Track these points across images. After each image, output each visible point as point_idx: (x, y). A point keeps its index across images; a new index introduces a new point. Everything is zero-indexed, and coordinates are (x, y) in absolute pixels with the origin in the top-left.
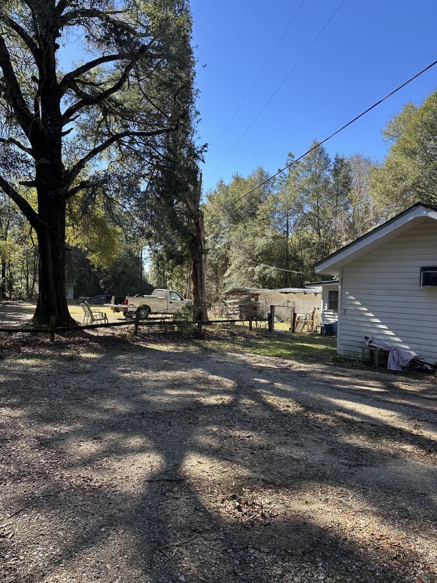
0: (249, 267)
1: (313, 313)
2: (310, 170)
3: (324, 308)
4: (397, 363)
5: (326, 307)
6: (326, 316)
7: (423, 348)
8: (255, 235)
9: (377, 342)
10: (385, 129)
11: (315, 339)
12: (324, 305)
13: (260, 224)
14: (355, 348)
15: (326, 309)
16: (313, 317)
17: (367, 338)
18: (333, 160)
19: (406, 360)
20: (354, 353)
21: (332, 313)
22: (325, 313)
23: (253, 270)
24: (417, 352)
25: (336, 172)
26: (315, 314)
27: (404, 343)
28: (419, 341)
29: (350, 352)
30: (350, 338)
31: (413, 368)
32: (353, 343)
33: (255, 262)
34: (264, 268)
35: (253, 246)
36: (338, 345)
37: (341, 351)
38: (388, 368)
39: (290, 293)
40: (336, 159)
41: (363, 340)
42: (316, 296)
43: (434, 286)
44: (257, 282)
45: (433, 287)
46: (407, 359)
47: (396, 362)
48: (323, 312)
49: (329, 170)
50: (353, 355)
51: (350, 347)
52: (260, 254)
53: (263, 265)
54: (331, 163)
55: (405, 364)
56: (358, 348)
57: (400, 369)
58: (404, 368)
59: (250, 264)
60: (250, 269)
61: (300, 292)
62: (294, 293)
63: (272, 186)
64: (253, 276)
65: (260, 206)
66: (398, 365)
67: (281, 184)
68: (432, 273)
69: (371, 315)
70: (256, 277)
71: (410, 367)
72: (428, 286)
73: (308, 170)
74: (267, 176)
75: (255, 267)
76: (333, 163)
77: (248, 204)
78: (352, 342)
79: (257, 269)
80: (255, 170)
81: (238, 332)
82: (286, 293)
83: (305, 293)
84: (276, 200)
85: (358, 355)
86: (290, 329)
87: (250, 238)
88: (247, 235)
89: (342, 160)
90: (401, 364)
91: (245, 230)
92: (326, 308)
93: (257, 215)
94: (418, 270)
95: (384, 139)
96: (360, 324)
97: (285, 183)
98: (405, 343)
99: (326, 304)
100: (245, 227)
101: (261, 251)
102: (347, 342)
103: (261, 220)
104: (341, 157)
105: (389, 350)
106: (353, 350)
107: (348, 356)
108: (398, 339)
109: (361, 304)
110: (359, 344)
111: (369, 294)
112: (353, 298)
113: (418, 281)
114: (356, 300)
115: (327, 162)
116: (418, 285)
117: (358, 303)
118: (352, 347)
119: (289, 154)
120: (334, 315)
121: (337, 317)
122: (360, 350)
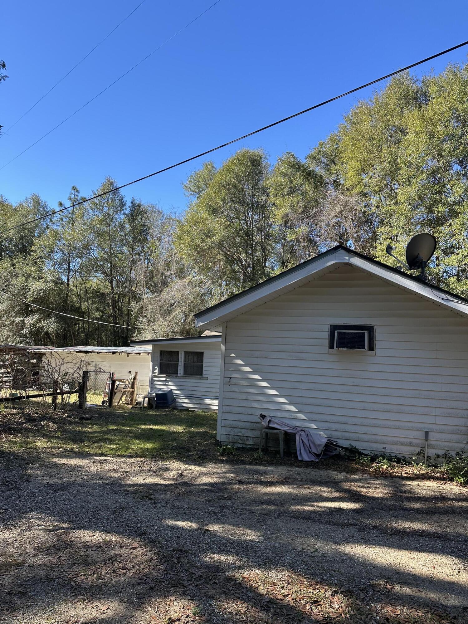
0: (16, 317)
1: (134, 379)
2: (102, 210)
3: (153, 372)
4: (309, 450)
5: (157, 371)
6: (156, 383)
7: (334, 426)
8: (28, 276)
9: (276, 421)
10: (187, 183)
11: (149, 415)
12: (154, 369)
13: (35, 262)
14: (243, 431)
15: (156, 374)
16: (133, 383)
17: (263, 417)
18: (129, 204)
19: (319, 445)
20: (242, 438)
21: (164, 379)
22: (154, 379)
23: (23, 322)
24: (326, 432)
25: (132, 217)
26: (136, 381)
27: (310, 420)
28: (328, 418)
29: (236, 437)
30: (236, 417)
31: (328, 455)
32: (240, 424)
33: (26, 311)
34: (39, 320)
35: (25, 290)
36: (219, 427)
37: (223, 436)
38: (300, 458)
39: (91, 352)
40: (132, 203)
41: (257, 419)
42: (128, 356)
43: (351, 348)
44: (27, 337)
45: (349, 350)
46: (321, 443)
47: (307, 449)
48: (153, 377)
49: (125, 214)
50: (240, 441)
51: (236, 430)
52: (34, 301)
53: (37, 316)
54: (127, 207)
55: (319, 451)
56: (246, 430)
57: (313, 458)
58: (318, 456)
59: (18, 314)
60: (18, 320)
61: (106, 351)
62: (98, 353)
63: (51, 221)
64: (22, 329)
65: (37, 241)
66: (310, 452)
67: (62, 219)
68: (348, 333)
69: (265, 384)
70: (25, 331)
71: (324, 454)
72: (344, 349)
73: (100, 209)
74: (45, 207)
75: (26, 317)
76: (129, 207)
77: (18, 236)
78: (239, 422)
79: (29, 320)
80: (28, 197)
81: (37, 413)
82: (87, 352)
83: (113, 353)
84: (57, 237)
85: (247, 440)
86: (104, 402)
87: (21, 280)
88: (16, 276)
89: (139, 206)
90: (314, 450)
91: (12, 268)
92: (156, 373)
93: (32, 251)
94: (327, 328)
95: (185, 193)
96: (250, 397)
97: (68, 219)
98: (311, 422)
99: (156, 367)
100: (13, 265)
101: (36, 297)
102: (231, 422)
103: (38, 258)
104: (137, 202)
105: (295, 432)
106: (240, 434)
108: (302, 416)
109: (251, 370)
110: (248, 425)
111: (262, 357)
112: (241, 362)
113: (327, 342)
114: (245, 365)
115: (122, 204)
116: (327, 348)
117: (248, 369)
118: (239, 430)
119: (73, 187)
120: (168, 382)
121: (170, 383)
122: (249, 434)
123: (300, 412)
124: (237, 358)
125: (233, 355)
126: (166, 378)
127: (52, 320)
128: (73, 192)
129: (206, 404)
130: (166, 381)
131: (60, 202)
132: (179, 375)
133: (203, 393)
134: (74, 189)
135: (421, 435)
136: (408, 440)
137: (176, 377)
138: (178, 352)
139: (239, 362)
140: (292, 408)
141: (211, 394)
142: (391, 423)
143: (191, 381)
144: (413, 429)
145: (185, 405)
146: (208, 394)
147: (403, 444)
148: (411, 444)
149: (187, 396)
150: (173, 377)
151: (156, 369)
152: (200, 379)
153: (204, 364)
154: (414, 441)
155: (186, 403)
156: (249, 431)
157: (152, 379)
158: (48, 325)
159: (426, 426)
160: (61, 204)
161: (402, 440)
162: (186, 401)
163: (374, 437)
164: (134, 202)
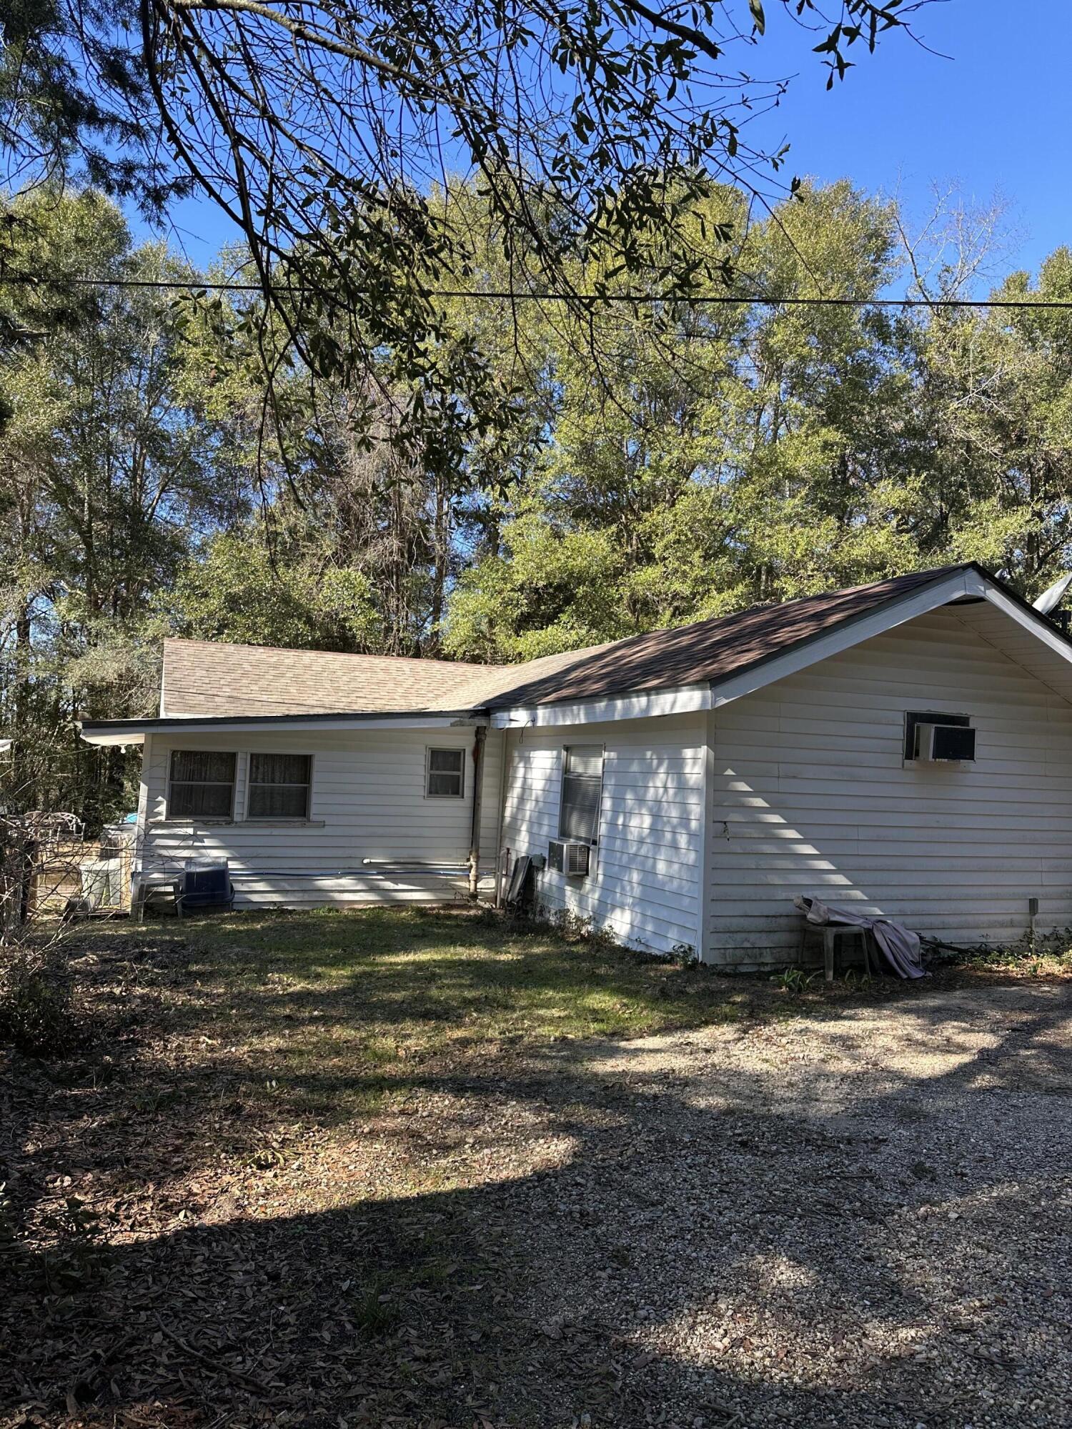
5: (163, 808)
6: (161, 842)
7: (910, 907)
12: (152, 804)
14: (753, 937)
15: (162, 818)
20: (750, 952)
21: (190, 831)
22: (153, 832)
27: (871, 901)
28: (895, 892)
29: (738, 952)
30: (738, 909)
32: (746, 923)
36: (705, 934)
37: (713, 953)
38: (903, 975)
41: (793, 908)
48: (149, 828)
51: (739, 937)
55: (920, 955)
56: (758, 935)
69: (791, 834)
78: (742, 920)
85: (761, 954)
92: (159, 814)
94: (901, 720)
96: (764, 863)
98: (873, 903)
99: (160, 798)
105: (869, 926)
106: (747, 945)
107: (736, 965)
108: (858, 894)
109: (766, 805)
110: (761, 923)
111: (787, 777)
112: (747, 788)
113: (900, 746)
114: (754, 794)
116: (901, 757)
117: (759, 802)
118: (744, 935)
120: (201, 839)
121: (207, 842)
122: (764, 941)
123: (855, 886)
124: (738, 778)
125: (730, 772)
126: (196, 829)
129: (320, 890)
130: (194, 837)
132: (237, 818)
133: (313, 864)
135: (1024, 906)
136: (1008, 918)
137: (229, 823)
138: (233, 756)
139: (743, 787)
140: (840, 879)
141: (335, 864)
142: (987, 891)
143: (276, 832)
144: (1014, 898)
145: (255, 898)
146: (325, 864)
147: (1002, 925)
148: (1012, 924)
149: (261, 875)
150: (218, 824)
151: (160, 803)
152: (303, 826)
153: (315, 787)
154: (1016, 917)
155: (260, 892)
156: (764, 935)
157: (146, 835)
159: (1032, 890)
161: (1001, 918)
162: (260, 886)
163: (963, 918)
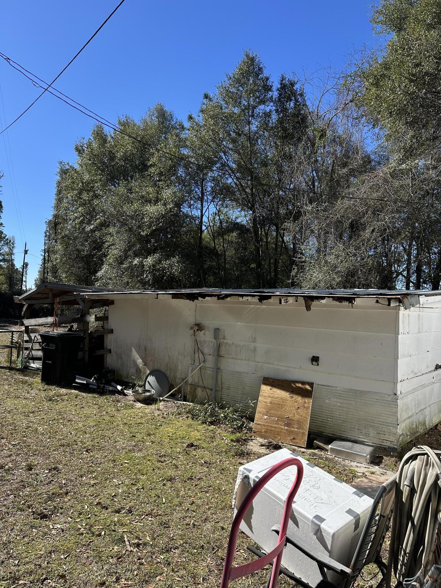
0: (134, 258)
18: (276, 85)
23: (141, 263)
34: (160, 261)
40: (281, 84)
42: (308, 308)
52: (153, 234)
53: (157, 256)
54: (274, 90)
59: (137, 253)
75: (146, 258)
76: (277, 90)
79: (150, 261)
82: (193, 297)
89: (292, 85)
101: (154, 228)
104: (288, 80)
115: (268, 88)
119: (205, 95)
127: (174, 260)
128: (205, 101)
131: (190, 115)
134: (206, 96)
158: (171, 266)
160: (190, 118)
164: (284, 82)
